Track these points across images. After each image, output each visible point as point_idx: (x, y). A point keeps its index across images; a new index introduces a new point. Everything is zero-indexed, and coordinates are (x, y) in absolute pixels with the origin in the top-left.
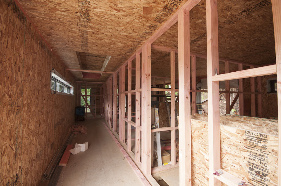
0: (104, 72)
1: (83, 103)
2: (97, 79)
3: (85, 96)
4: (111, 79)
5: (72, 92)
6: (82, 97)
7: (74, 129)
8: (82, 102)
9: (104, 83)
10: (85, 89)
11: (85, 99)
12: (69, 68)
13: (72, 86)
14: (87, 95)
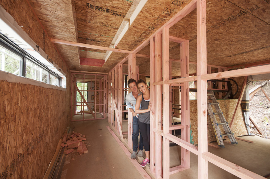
0: (116, 50)
1: (78, 99)
2: (99, 67)
3: (82, 91)
4: (120, 66)
5: (64, 84)
6: (78, 92)
7: (65, 144)
8: (78, 97)
9: (107, 73)
10: (82, 82)
11: (81, 94)
12: (54, 37)
13: (64, 75)
14: (85, 89)
